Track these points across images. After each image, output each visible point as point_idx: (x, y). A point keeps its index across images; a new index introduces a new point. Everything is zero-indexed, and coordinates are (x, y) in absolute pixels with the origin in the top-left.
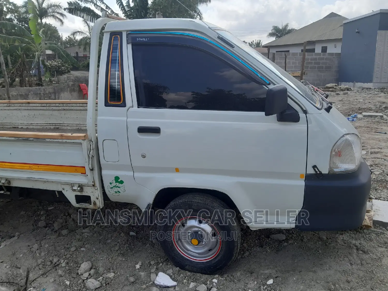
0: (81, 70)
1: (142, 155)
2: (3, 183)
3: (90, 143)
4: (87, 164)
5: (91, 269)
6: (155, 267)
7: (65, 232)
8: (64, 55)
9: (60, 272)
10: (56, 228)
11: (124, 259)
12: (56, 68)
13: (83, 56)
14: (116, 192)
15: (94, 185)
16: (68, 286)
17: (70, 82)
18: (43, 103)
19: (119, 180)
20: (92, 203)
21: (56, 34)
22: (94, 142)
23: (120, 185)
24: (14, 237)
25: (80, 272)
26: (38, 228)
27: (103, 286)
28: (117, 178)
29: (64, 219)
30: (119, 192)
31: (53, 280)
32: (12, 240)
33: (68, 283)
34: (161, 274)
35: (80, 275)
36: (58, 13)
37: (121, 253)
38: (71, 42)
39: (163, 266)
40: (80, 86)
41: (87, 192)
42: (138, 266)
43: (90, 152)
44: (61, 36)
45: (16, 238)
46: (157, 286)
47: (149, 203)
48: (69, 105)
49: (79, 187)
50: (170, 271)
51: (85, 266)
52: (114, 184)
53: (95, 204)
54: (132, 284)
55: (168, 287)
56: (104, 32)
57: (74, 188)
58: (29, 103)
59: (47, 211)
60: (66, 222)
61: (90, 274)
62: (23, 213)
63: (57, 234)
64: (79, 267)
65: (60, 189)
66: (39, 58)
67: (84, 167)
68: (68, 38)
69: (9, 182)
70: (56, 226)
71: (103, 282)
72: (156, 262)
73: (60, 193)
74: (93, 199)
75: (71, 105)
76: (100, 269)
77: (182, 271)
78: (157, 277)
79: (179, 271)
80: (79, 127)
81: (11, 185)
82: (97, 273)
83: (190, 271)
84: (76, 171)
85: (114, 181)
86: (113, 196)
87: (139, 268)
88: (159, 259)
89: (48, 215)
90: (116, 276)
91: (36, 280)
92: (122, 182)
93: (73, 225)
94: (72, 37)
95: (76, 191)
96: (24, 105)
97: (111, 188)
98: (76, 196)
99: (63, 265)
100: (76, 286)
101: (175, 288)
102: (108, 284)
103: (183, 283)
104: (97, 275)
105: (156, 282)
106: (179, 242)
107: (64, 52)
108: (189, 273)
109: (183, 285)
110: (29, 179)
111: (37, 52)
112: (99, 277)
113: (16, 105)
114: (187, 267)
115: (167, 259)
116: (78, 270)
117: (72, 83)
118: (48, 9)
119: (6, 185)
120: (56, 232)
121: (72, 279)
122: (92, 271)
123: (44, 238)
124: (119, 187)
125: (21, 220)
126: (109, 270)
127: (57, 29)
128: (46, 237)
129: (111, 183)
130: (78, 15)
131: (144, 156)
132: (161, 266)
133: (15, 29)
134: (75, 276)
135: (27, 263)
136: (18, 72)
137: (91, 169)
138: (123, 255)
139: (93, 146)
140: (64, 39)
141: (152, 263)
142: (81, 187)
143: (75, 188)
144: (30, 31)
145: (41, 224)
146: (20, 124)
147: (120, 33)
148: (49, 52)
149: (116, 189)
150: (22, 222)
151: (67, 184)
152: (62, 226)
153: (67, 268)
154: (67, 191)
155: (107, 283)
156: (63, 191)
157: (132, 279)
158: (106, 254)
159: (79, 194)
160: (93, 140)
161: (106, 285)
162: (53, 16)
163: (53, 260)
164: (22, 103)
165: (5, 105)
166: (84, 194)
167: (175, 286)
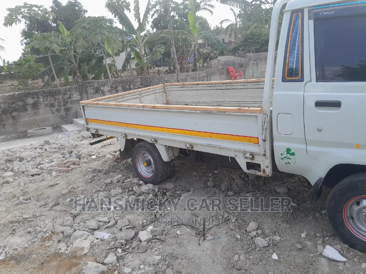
0: (226, 55)
1: (317, 130)
2: (188, 148)
3: (265, 116)
4: (261, 135)
5: (257, 229)
6: (321, 239)
7: (230, 193)
8: (216, 42)
9: (231, 227)
10: (223, 189)
11: (288, 226)
12: (206, 55)
13: (228, 42)
14: (286, 163)
15: (264, 155)
16: (239, 239)
17: (219, 66)
18: (210, 84)
19: (291, 152)
20: (262, 171)
21: (206, 25)
22: (268, 116)
23: (291, 157)
24: (190, 191)
25: (248, 230)
26: (208, 187)
27: (271, 246)
28: (288, 150)
29: (229, 182)
30: (290, 163)
31: (225, 232)
32: (189, 193)
33: (239, 237)
34: (328, 247)
35: (248, 232)
36: (209, 5)
37: (285, 221)
38: (218, 31)
39: (330, 240)
40: (228, 69)
41: (257, 160)
42: (303, 235)
43: (264, 125)
44: (210, 26)
45: (192, 192)
46: (325, 257)
47: (321, 177)
48: (231, 85)
49: (251, 155)
50: (339, 247)
51: (252, 225)
52: (285, 155)
53: (264, 171)
54: (299, 250)
55: (337, 261)
56: (285, 11)
57: (246, 156)
58: (198, 84)
59: (213, 174)
60: (231, 185)
61: (257, 233)
62: (194, 173)
63: (224, 194)
64: (248, 225)
65: (233, 156)
66: (195, 47)
67: (258, 138)
68: (216, 27)
69: (192, 147)
70: (223, 187)
71: (270, 242)
72: (322, 235)
73: (233, 159)
74: (262, 167)
75: (233, 84)
76: (266, 230)
77: (352, 249)
78: (325, 249)
79: (348, 249)
80: (239, 104)
81: (193, 149)
82: (263, 233)
83: (360, 251)
84: (250, 141)
85: (286, 153)
86: (281, 166)
87: (304, 237)
88: (325, 233)
89: (214, 178)
90: (282, 240)
91: (211, 229)
92: (293, 154)
93: (237, 189)
94: (220, 26)
95: (248, 158)
96: (194, 86)
97: (282, 159)
98: (247, 163)
99: (233, 221)
100: (246, 241)
101: (345, 264)
102: (276, 245)
103: (354, 261)
104: (264, 235)
105: (324, 254)
106: (351, 220)
107: (215, 39)
108: (360, 253)
109: (354, 263)
110: (208, 146)
111: (194, 41)
112: (266, 238)
113: (188, 86)
114: (358, 246)
115: (334, 234)
116: (246, 227)
117: (221, 67)
118: (201, 3)
119: (190, 149)
120: (223, 192)
121: (242, 234)
122: (259, 231)
123: (214, 195)
124: (290, 159)
125: (194, 179)
126: (274, 233)
127: (207, 20)
128: (216, 195)
129: (282, 154)
130: (228, 4)
131: (320, 130)
132: (328, 240)
133: (177, 24)
134: (244, 232)
135: (203, 213)
136: (179, 60)
137: (264, 139)
138: (287, 222)
139: (268, 119)
140: (212, 29)
141: (318, 235)
142: (253, 155)
143: (248, 155)
144: (189, 24)
145: (210, 184)
146: (190, 102)
147: (301, 10)
148: (200, 41)
149: (286, 160)
150: (195, 181)
151: (239, 151)
152: (228, 188)
153: (236, 224)
154: (239, 158)
155: (274, 244)
156: (236, 158)
157: (299, 246)
158: (271, 218)
159: (250, 161)
160: (267, 114)
161: (273, 246)
162: (205, 8)
163: (224, 215)
164: (193, 85)
165: (180, 86)
166: (254, 162)
167: (345, 262)
